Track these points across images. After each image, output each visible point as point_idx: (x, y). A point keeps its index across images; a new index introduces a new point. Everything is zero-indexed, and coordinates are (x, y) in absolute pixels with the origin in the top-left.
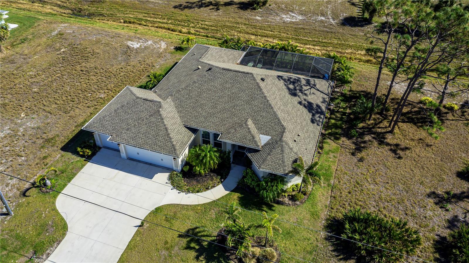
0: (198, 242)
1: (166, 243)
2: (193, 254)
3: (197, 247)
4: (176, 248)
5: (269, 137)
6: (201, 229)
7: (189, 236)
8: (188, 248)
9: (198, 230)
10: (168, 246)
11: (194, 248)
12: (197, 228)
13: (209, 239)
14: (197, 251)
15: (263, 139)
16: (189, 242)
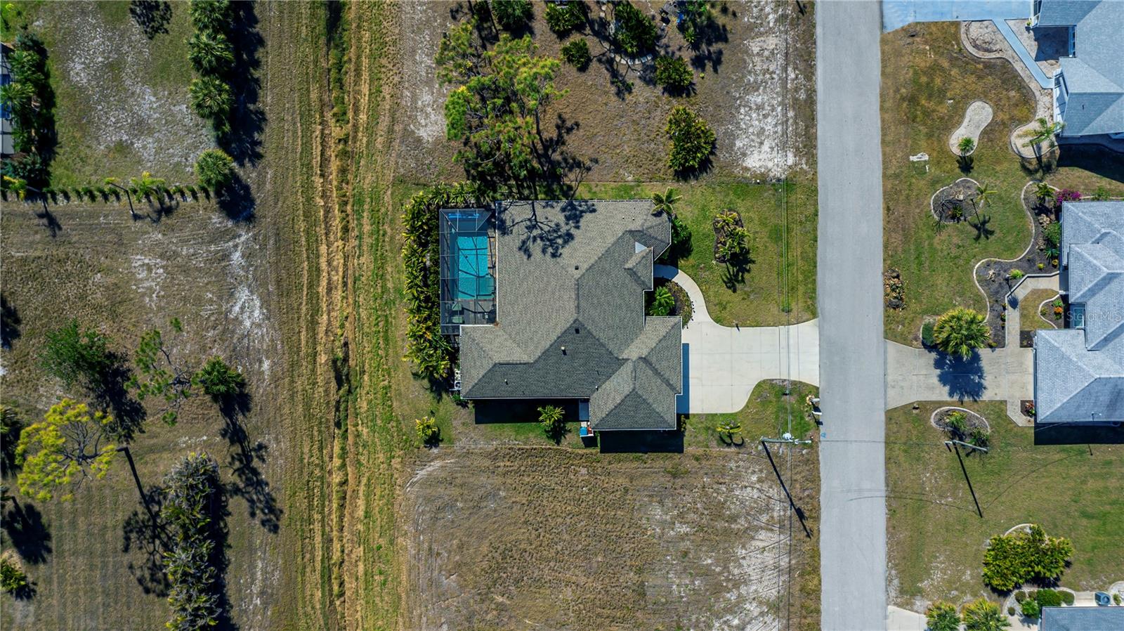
0: (736, 275)
1: (744, 299)
2: (746, 276)
3: (740, 274)
4: (746, 289)
5: (637, 243)
6: (724, 277)
7: (733, 284)
8: (743, 281)
9: (725, 279)
10: (746, 297)
11: (742, 276)
12: (724, 282)
13: (731, 268)
14: (743, 273)
15: (640, 248)
16: (738, 282)
